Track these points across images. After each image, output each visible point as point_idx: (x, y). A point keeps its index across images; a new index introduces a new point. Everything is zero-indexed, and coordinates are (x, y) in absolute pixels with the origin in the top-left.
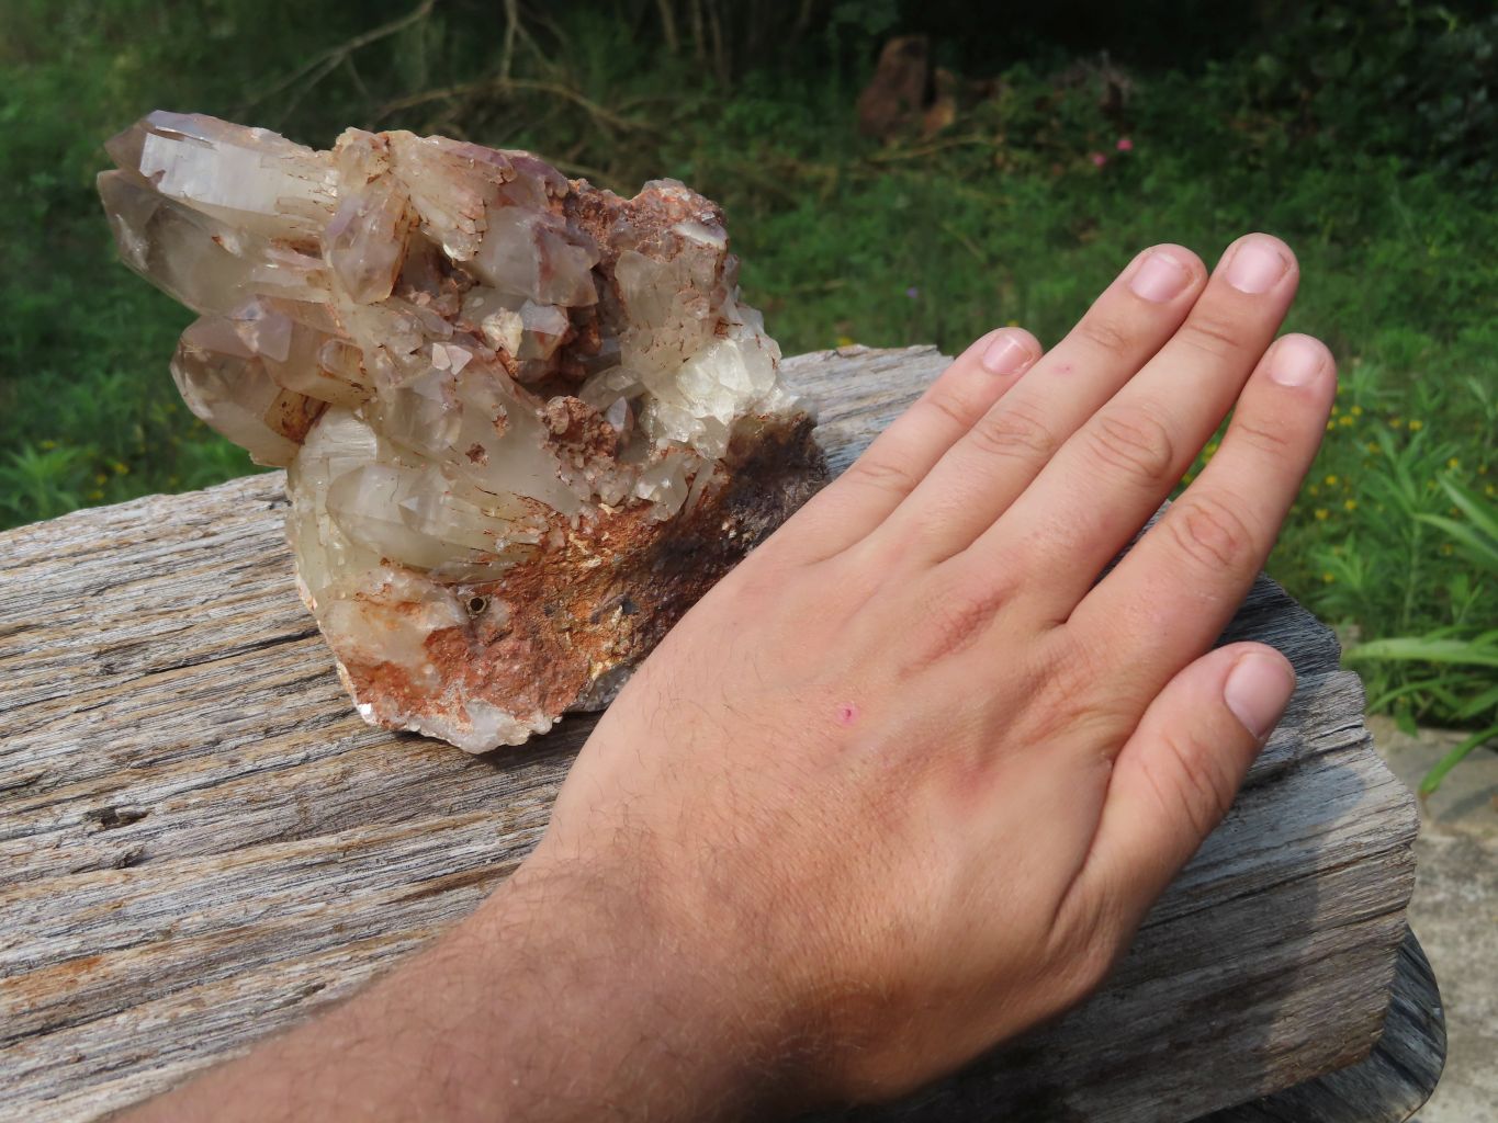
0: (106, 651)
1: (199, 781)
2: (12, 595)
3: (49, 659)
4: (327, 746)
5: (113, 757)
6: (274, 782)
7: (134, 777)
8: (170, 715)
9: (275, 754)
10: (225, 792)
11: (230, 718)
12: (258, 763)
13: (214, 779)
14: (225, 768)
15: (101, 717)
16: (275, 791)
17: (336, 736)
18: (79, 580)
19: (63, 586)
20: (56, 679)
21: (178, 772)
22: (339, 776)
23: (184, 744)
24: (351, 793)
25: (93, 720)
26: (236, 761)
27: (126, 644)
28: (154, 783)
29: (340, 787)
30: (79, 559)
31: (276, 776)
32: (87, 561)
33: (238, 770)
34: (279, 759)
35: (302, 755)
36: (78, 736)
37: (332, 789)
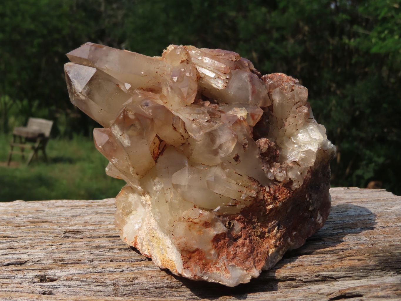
0: (69, 232)
1: (80, 272)
2: (47, 214)
3: (48, 231)
4: (131, 268)
5: (53, 260)
6: (107, 276)
7: (57, 266)
8: (80, 251)
9: (111, 267)
10: (87, 276)
11: (100, 255)
12: (103, 270)
13: (86, 272)
14: (91, 269)
15: (56, 248)
16: (106, 280)
17: (136, 265)
18: (70, 213)
19: (64, 214)
20: (47, 236)
21: (73, 267)
22: (132, 279)
23: (80, 259)
24: (135, 287)
25: (53, 249)
26: (96, 267)
27: (76, 231)
28: (64, 269)
29: (131, 283)
30: (73, 208)
31: (108, 274)
32: (75, 209)
33: (95, 271)
34: (112, 270)
35: (121, 270)
36: (46, 252)
37: (128, 283)
